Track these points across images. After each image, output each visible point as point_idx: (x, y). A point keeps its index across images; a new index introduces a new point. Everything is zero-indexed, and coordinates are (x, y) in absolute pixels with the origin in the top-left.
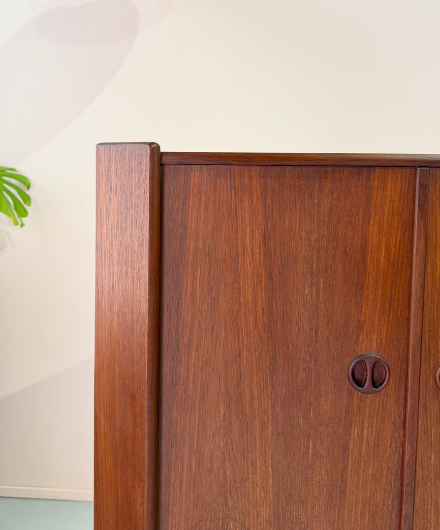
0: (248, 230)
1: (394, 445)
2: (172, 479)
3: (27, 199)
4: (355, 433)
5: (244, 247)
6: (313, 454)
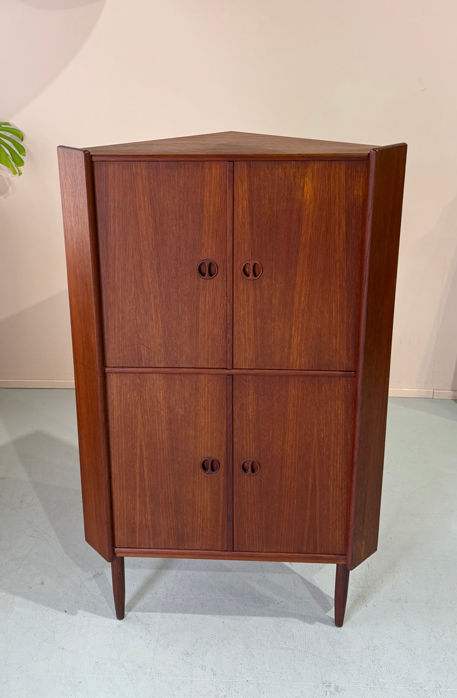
0: (141, 197)
1: (222, 304)
2: (110, 325)
3: (22, 150)
4: (202, 299)
5: (140, 206)
6: (181, 311)
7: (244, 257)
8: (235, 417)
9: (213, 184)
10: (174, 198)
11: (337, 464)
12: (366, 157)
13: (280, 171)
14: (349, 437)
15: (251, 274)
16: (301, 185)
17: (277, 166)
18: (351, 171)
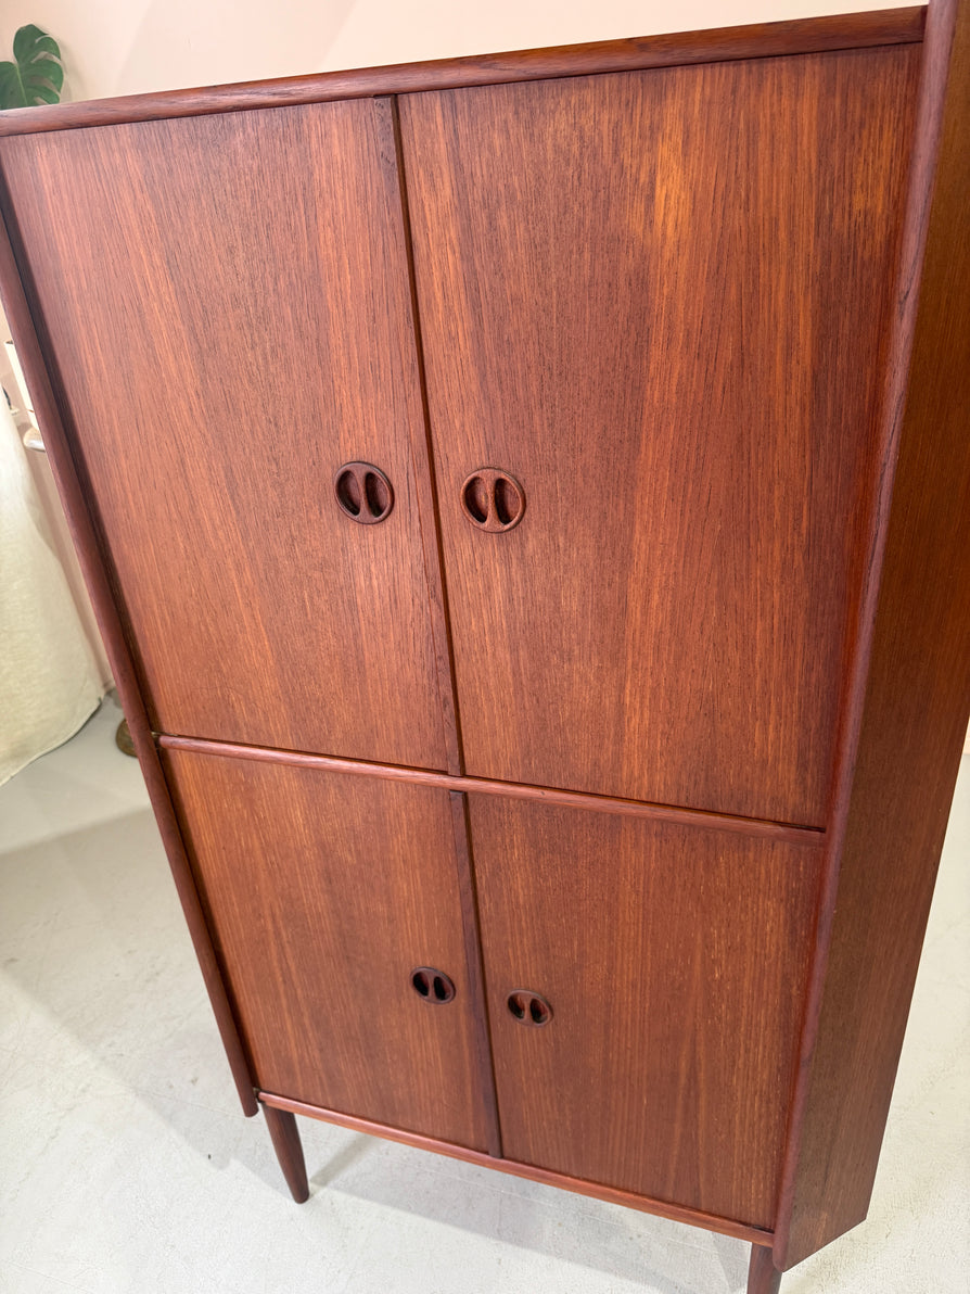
4: (361, 581)
6: (312, 610)
8: (481, 893)
11: (757, 1045)
14: (794, 990)
15: (491, 513)
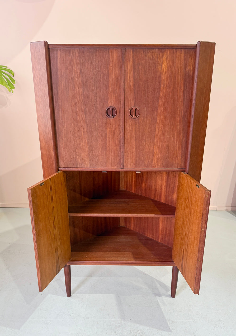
0: (76, 69)
1: (119, 133)
2: (61, 145)
3: (13, 81)
4: (108, 130)
5: (75, 75)
6: (98, 136)
7: (131, 106)
9: (114, 62)
10: (93, 70)
12: (195, 46)
13: (150, 54)
15: (134, 115)
16: (161, 63)
17: (148, 52)
18: (187, 55)
